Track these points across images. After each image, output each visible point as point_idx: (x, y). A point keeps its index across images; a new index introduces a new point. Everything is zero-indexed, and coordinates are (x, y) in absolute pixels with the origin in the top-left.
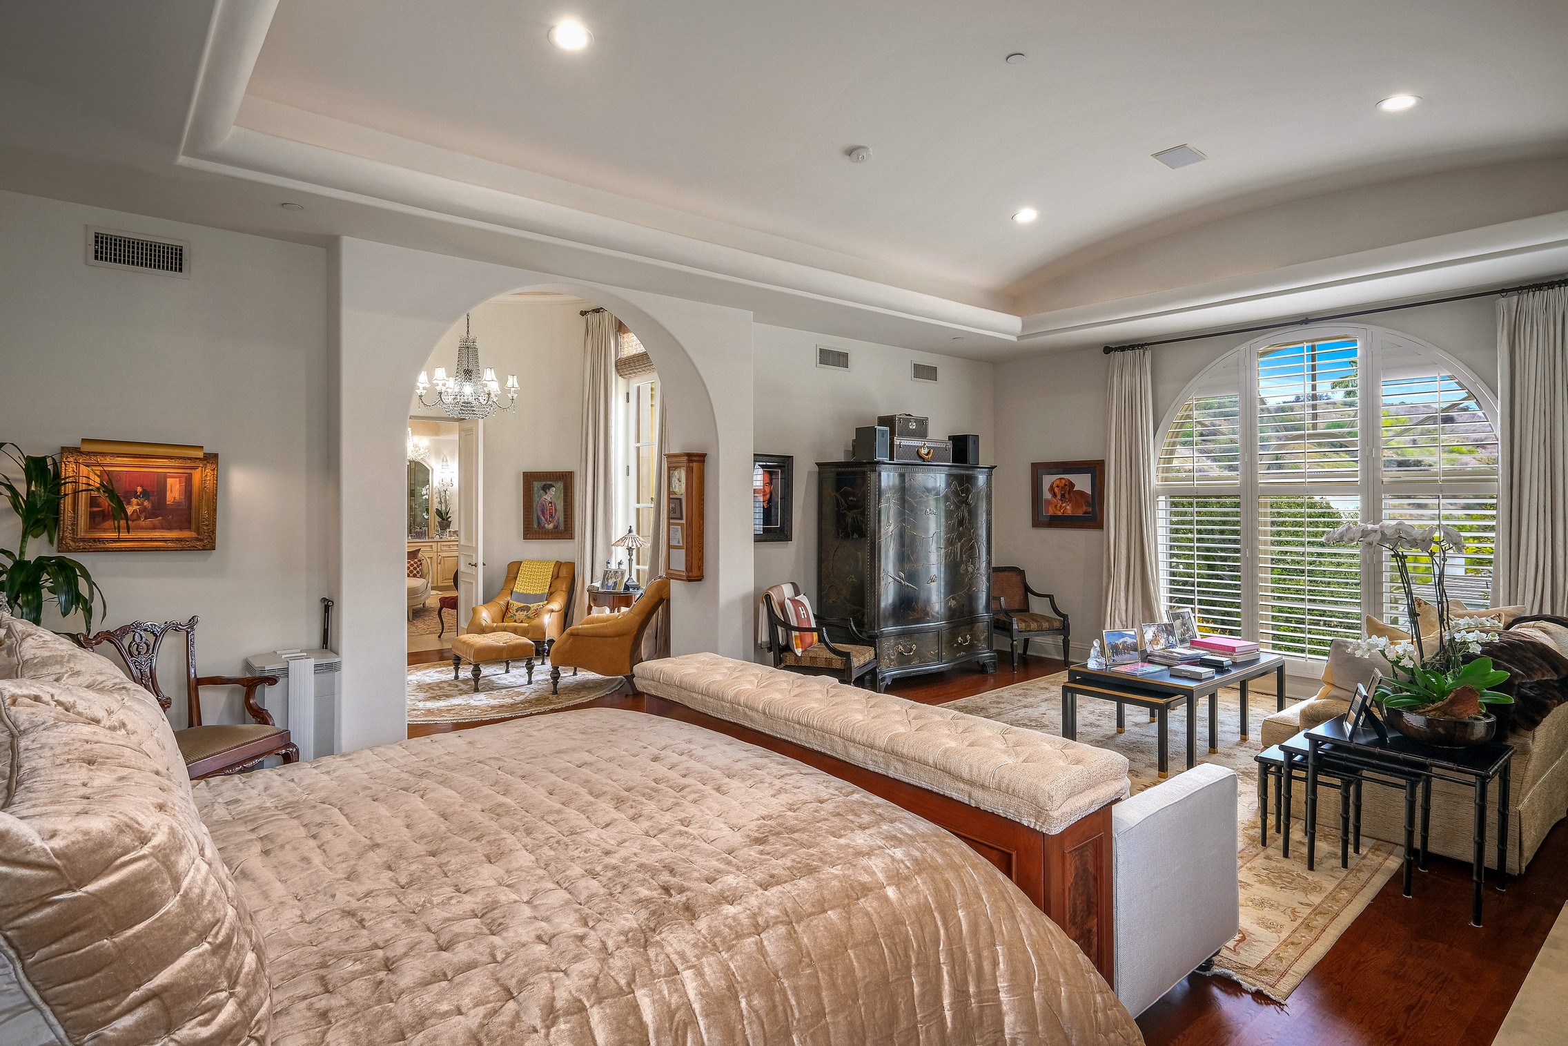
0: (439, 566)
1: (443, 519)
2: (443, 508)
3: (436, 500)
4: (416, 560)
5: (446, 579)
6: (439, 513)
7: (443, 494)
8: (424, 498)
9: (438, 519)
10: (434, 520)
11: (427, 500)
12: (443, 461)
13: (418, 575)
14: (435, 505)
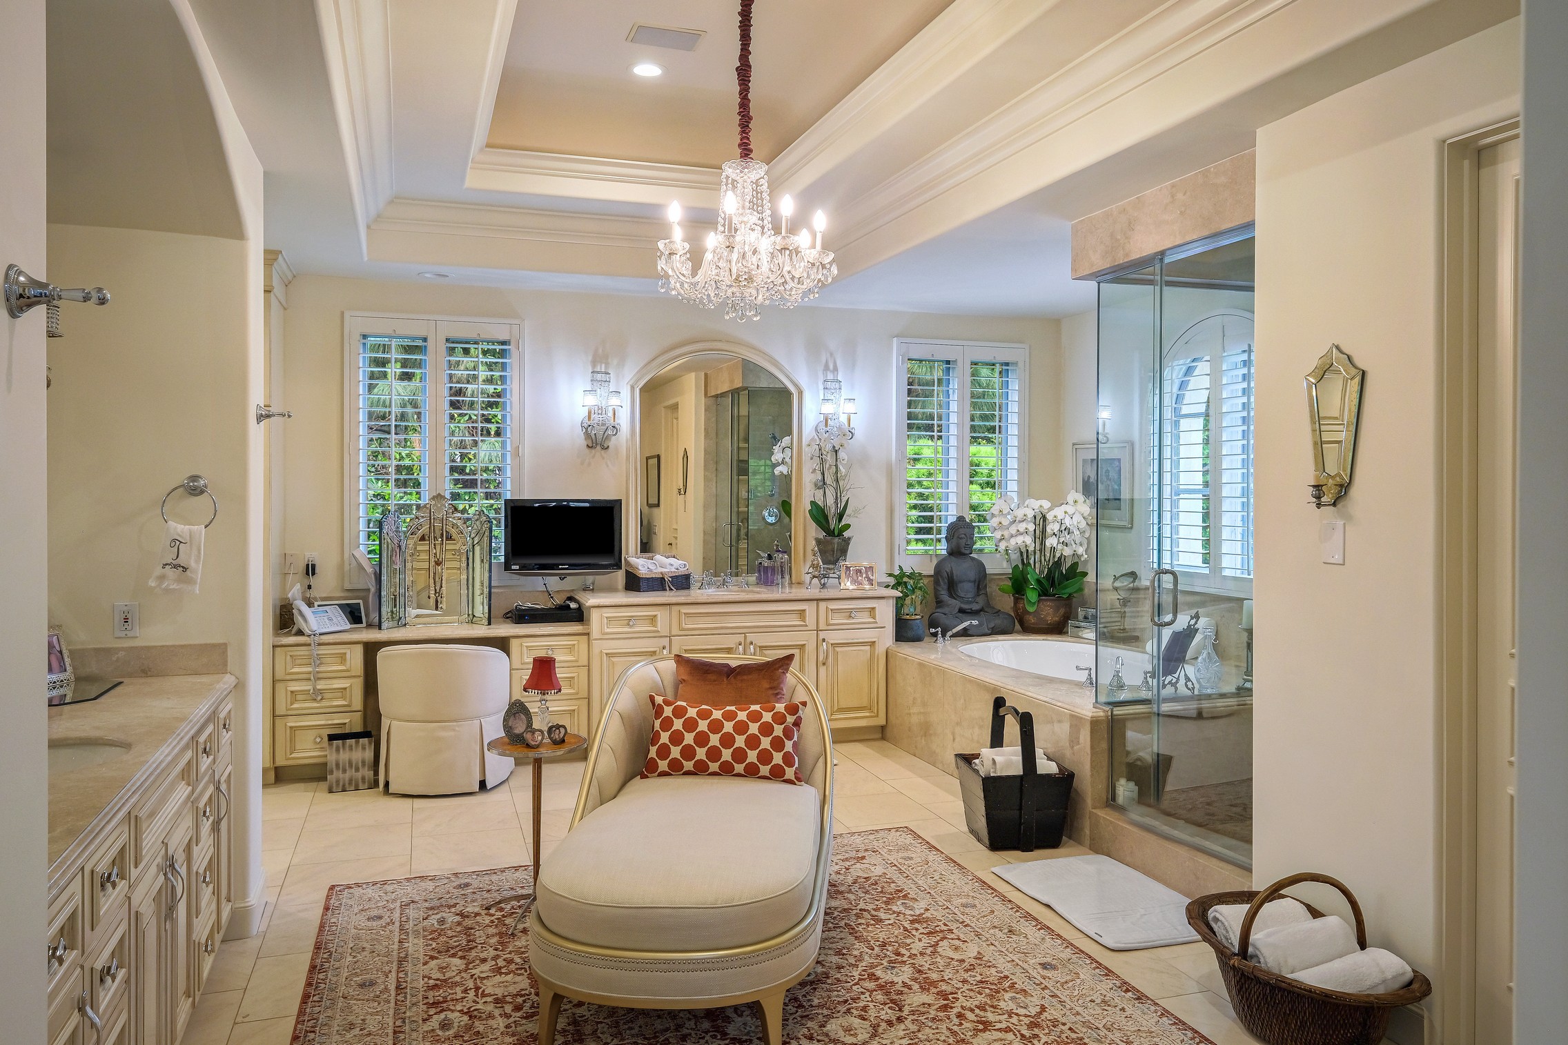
0: (822, 670)
1: (830, 533)
2: (830, 501)
3: (809, 478)
4: (780, 707)
5: (841, 710)
6: (819, 515)
7: (830, 459)
8: (777, 471)
9: (814, 532)
10: (805, 533)
11: (787, 478)
12: (826, 368)
13: (790, 773)
14: (805, 495)
